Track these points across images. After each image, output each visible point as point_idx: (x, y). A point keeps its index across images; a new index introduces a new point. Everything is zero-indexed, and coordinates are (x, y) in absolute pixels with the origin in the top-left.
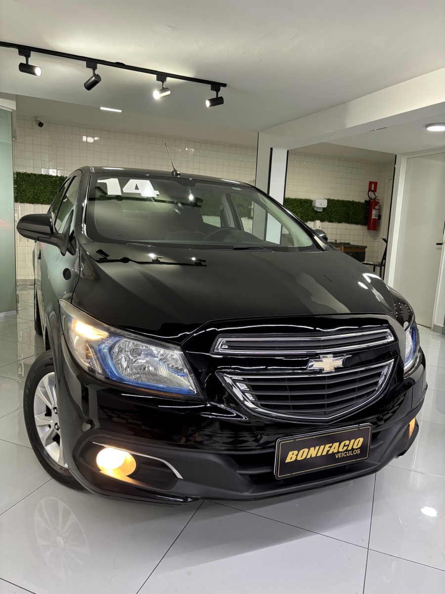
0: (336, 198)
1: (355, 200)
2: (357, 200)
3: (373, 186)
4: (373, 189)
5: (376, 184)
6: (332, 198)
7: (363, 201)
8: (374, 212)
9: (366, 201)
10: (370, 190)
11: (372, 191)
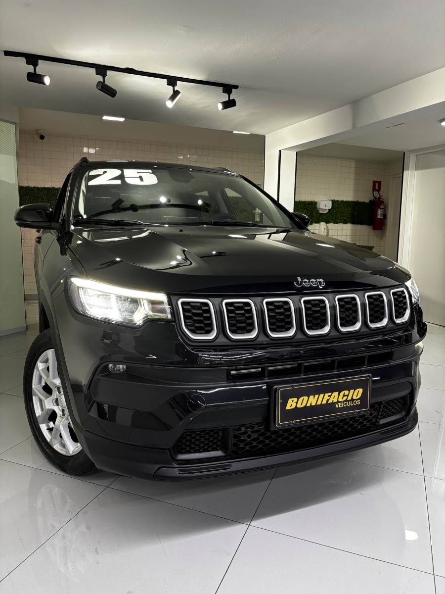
0: (340, 199)
1: (359, 201)
2: (361, 200)
3: (377, 185)
4: (377, 188)
5: (380, 183)
6: (336, 199)
7: (367, 201)
8: (379, 212)
9: (370, 201)
10: (374, 189)
11: (376, 190)
